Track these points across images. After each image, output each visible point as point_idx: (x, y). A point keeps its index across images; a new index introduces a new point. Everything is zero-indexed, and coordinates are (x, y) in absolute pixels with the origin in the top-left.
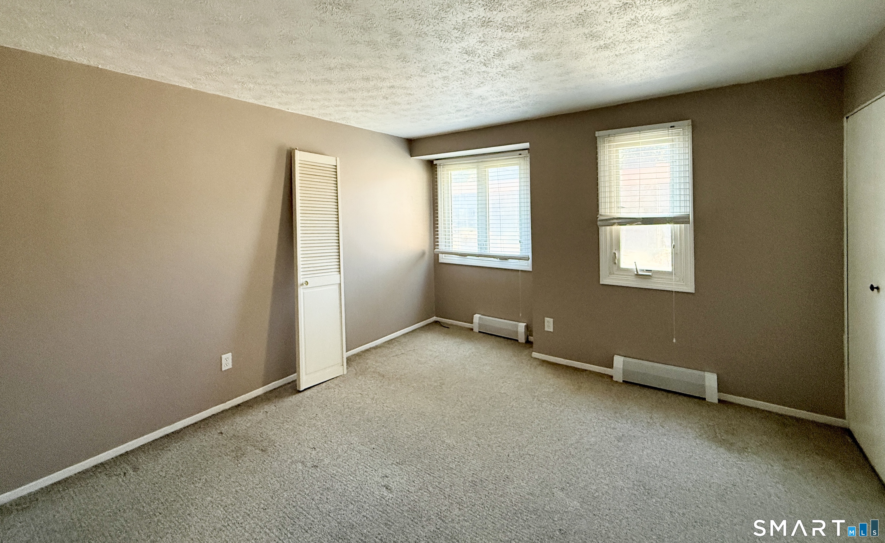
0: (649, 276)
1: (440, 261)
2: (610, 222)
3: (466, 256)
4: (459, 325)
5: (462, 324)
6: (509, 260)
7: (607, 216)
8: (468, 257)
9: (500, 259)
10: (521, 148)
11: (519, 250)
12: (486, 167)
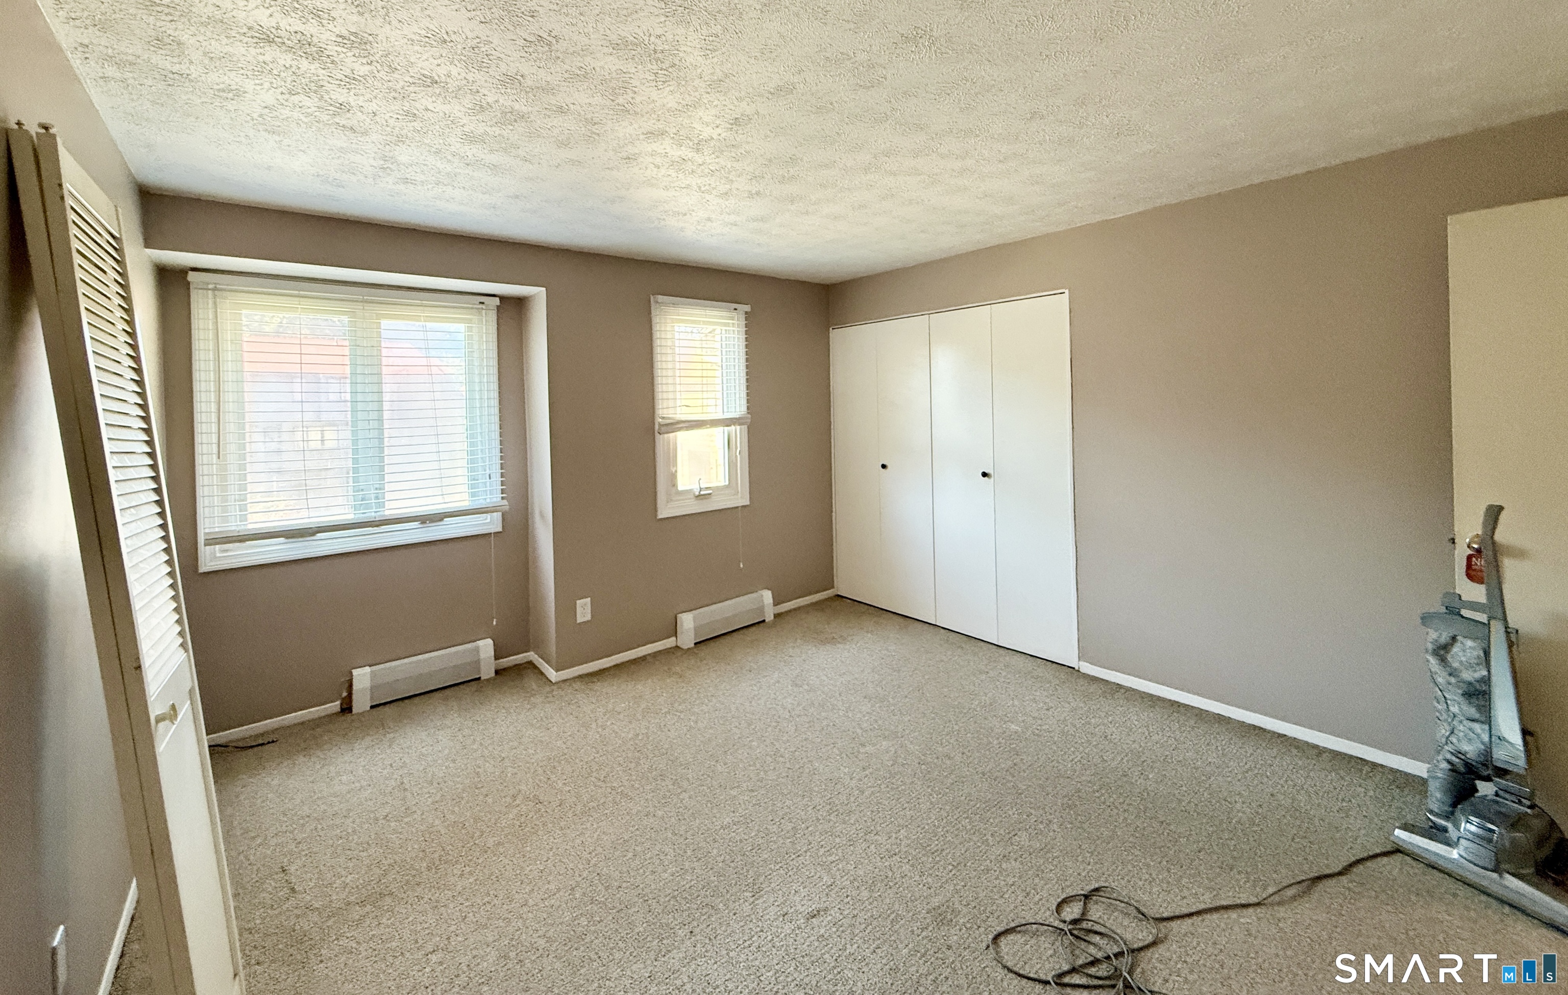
0: (710, 494)
1: (203, 569)
2: (674, 426)
3: (314, 534)
4: (286, 723)
5: (295, 717)
6: (445, 519)
7: (669, 418)
8: (319, 536)
9: (423, 522)
10: (469, 291)
11: (466, 496)
12: (379, 316)
